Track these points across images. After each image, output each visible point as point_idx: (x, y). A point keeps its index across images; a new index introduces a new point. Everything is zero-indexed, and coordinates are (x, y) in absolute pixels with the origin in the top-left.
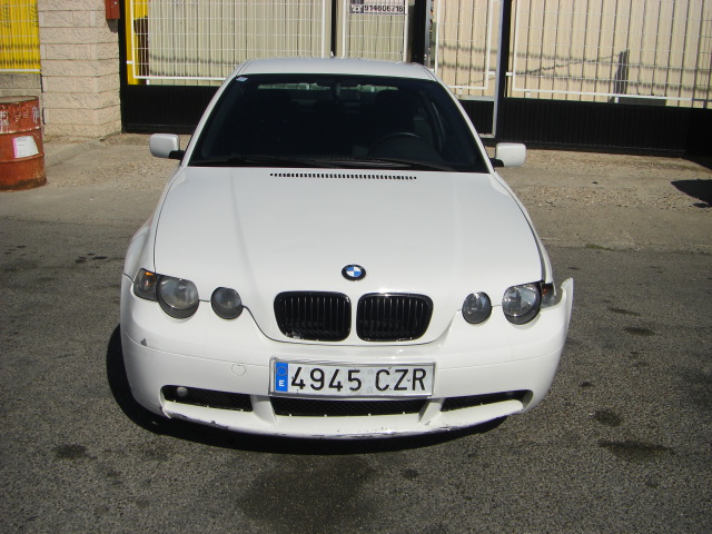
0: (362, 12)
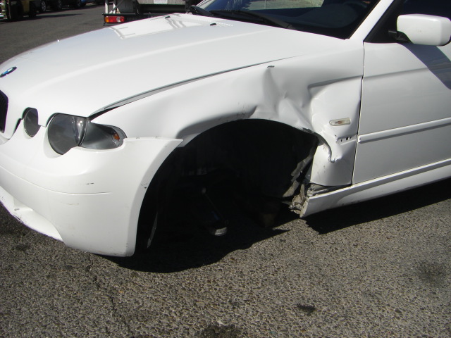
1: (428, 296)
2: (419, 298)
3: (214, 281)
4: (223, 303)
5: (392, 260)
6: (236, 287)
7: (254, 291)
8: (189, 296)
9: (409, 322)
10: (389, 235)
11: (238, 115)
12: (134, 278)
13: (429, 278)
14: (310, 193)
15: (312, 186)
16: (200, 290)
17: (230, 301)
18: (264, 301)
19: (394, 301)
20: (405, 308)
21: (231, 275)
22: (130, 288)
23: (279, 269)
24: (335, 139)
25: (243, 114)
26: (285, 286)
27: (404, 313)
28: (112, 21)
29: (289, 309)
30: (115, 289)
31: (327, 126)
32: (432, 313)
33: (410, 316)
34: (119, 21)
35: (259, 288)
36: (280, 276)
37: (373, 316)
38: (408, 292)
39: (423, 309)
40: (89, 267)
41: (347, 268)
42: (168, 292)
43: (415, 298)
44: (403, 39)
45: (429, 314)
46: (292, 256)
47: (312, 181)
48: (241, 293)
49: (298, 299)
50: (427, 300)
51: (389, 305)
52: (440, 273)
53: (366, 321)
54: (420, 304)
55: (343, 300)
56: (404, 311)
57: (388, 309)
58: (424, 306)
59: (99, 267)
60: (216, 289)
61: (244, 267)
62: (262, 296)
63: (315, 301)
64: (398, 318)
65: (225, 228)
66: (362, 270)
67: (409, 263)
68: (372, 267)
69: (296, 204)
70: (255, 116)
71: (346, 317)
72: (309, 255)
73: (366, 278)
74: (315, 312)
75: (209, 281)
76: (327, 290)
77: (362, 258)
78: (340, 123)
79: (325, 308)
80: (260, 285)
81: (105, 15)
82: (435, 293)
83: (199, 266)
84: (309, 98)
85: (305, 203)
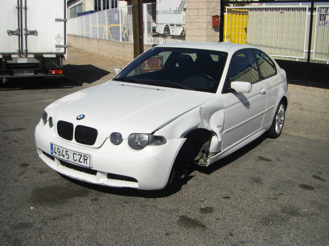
0: (324, 25)
3: (187, 196)
6: (196, 196)
7: (204, 196)
12: (156, 201)
13: (257, 182)
14: (209, 156)
15: (210, 153)
17: (199, 201)
18: (210, 198)
21: (191, 193)
22: (159, 204)
23: (205, 188)
24: (219, 133)
26: (212, 193)
27: (258, 193)
29: (221, 199)
30: (154, 205)
31: (216, 128)
36: (208, 190)
37: (249, 196)
41: (228, 184)
44: (233, 91)
45: (265, 192)
46: (206, 184)
47: (210, 151)
48: (200, 197)
49: (221, 195)
55: (235, 193)
61: (192, 190)
62: (208, 197)
63: (227, 195)
69: (201, 162)
70: (199, 127)
71: (241, 197)
74: (230, 198)
76: (228, 191)
77: (230, 180)
78: (219, 126)
79: (232, 196)
80: (204, 194)
82: (263, 186)
84: (209, 118)
85: (208, 161)
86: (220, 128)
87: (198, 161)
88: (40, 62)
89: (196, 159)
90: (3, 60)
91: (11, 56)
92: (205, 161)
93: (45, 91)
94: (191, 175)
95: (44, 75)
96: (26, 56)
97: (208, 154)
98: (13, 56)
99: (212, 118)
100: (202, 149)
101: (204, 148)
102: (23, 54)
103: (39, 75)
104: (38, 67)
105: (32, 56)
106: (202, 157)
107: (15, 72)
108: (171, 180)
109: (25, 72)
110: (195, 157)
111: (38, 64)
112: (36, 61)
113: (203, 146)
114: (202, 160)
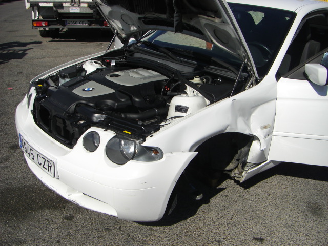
1: (319, 223)
2: (315, 226)
3: (200, 228)
4: (212, 242)
5: (292, 203)
6: (214, 231)
7: (225, 232)
8: (190, 240)
9: (315, 241)
10: (284, 186)
11: (220, 132)
12: (152, 232)
13: (315, 212)
14: (246, 168)
15: (248, 164)
16: (195, 235)
17: (215, 240)
18: (233, 238)
19: (302, 229)
20: (310, 233)
21: (208, 223)
22: (153, 239)
23: (233, 215)
24: (263, 137)
25: (222, 131)
26: (241, 226)
27: (310, 236)
28: (38, 25)
29: (249, 241)
30: (145, 241)
31: (259, 130)
32: (325, 234)
33: (314, 237)
34: (44, 25)
35: (227, 230)
36: (235, 220)
37: (295, 240)
38: (308, 222)
39: (319, 232)
40: (120, 228)
41: (270, 211)
42: (177, 239)
43: (313, 226)
45: (323, 235)
46: (236, 206)
47: (248, 161)
48: (219, 234)
49: (252, 234)
50: (319, 226)
51: (301, 232)
52: (320, 209)
53: (293, 243)
54: (317, 229)
55: (276, 232)
56: (310, 234)
57: (301, 234)
58: (319, 230)
59: (126, 226)
60: (203, 233)
61: (212, 216)
62: (231, 235)
63: (261, 234)
64: (309, 239)
65: (202, 195)
66: (279, 211)
67: (302, 204)
68: (283, 209)
69: (235, 174)
70: (227, 131)
71: (282, 242)
72: (246, 205)
73: (282, 216)
74: (264, 241)
75: (197, 229)
76: (265, 226)
77: (275, 203)
78: (265, 127)
79: (268, 238)
80: (227, 228)
81: (33, 21)
82: (322, 222)
83: (186, 219)
85: (244, 174)
86: (266, 130)
87: (231, 171)
88: (94, 11)
89: (228, 168)
90: (54, 8)
91: (62, 5)
92: (241, 173)
93: (99, 45)
94: (221, 186)
95: (98, 26)
96: (79, 5)
97: (244, 164)
98: (64, 5)
99: (253, 114)
100: (237, 156)
101: (240, 156)
102: (75, 2)
103: (93, 26)
104: (91, 17)
105: (86, 5)
106: (236, 167)
107: (68, 22)
108: (171, 211)
109: (78, 22)
110: (228, 164)
111: (91, 14)
112: (90, 11)
113: (239, 151)
114: (236, 171)
